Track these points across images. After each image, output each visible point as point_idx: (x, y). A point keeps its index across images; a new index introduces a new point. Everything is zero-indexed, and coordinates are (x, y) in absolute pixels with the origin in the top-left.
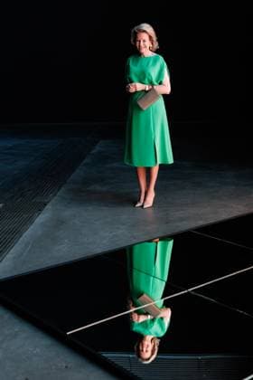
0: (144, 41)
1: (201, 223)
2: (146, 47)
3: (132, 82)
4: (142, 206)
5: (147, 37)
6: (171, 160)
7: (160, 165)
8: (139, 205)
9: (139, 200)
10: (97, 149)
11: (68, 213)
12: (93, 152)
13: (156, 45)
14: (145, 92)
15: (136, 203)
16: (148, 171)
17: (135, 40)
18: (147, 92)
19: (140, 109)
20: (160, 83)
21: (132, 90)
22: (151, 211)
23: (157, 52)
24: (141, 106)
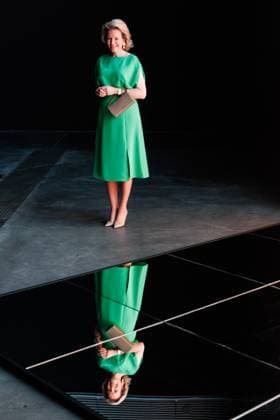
0: (116, 39)
1: (179, 246)
2: (118, 46)
3: (102, 85)
4: (113, 226)
5: (119, 33)
6: (145, 174)
7: (134, 179)
8: (109, 224)
9: (109, 220)
10: (62, 160)
11: (28, 232)
12: (58, 163)
13: (130, 44)
14: (118, 96)
15: (105, 223)
16: (120, 186)
17: (106, 38)
18: (120, 96)
19: (111, 116)
20: (135, 87)
21: (103, 94)
22: (123, 231)
23: (131, 51)
24: (112, 112)
